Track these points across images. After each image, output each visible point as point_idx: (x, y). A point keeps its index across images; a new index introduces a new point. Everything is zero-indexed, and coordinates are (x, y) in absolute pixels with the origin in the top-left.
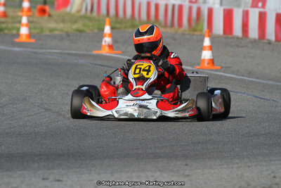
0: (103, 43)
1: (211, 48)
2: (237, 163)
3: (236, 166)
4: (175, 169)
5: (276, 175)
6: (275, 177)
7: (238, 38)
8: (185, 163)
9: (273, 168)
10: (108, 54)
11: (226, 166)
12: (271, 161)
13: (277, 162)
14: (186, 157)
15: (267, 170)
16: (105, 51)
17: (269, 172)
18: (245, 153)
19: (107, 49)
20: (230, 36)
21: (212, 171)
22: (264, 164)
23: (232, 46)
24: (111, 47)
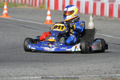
0: (4, 13)
1: (50, 15)
2: (66, 64)
3: (66, 65)
4: (40, 66)
5: (83, 69)
6: (83, 70)
7: (60, 11)
8: (44, 64)
9: (81, 66)
10: (6, 18)
11: (62, 65)
12: (80, 63)
13: (83, 64)
14: (44, 61)
15: (79, 67)
16: (4, 16)
17: (80, 68)
18: (69, 60)
19: (5, 15)
20: (57, 10)
21: (56, 67)
22: (78, 64)
23: (58, 15)
24: (7, 14)
